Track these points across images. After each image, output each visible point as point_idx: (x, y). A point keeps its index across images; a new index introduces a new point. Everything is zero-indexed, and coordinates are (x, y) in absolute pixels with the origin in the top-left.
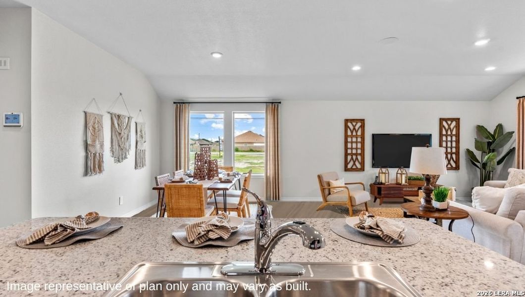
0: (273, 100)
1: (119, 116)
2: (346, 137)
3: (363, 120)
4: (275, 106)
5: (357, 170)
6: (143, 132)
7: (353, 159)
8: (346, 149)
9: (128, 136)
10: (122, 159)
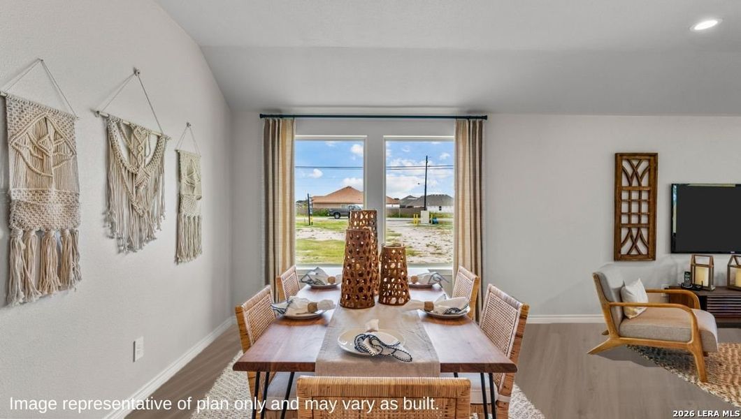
0: (469, 112)
1: (130, 129)
2: (618, 189)
3: (655, 156)
4: (474, 123)
5: (640, 257)
6: (195, 177)
7: (632, 237)
8: (618, 214)
9: (157, 182)
10: (141, 241)
